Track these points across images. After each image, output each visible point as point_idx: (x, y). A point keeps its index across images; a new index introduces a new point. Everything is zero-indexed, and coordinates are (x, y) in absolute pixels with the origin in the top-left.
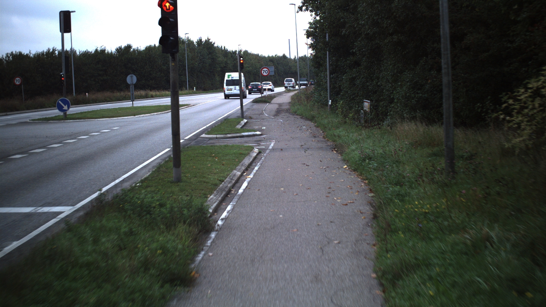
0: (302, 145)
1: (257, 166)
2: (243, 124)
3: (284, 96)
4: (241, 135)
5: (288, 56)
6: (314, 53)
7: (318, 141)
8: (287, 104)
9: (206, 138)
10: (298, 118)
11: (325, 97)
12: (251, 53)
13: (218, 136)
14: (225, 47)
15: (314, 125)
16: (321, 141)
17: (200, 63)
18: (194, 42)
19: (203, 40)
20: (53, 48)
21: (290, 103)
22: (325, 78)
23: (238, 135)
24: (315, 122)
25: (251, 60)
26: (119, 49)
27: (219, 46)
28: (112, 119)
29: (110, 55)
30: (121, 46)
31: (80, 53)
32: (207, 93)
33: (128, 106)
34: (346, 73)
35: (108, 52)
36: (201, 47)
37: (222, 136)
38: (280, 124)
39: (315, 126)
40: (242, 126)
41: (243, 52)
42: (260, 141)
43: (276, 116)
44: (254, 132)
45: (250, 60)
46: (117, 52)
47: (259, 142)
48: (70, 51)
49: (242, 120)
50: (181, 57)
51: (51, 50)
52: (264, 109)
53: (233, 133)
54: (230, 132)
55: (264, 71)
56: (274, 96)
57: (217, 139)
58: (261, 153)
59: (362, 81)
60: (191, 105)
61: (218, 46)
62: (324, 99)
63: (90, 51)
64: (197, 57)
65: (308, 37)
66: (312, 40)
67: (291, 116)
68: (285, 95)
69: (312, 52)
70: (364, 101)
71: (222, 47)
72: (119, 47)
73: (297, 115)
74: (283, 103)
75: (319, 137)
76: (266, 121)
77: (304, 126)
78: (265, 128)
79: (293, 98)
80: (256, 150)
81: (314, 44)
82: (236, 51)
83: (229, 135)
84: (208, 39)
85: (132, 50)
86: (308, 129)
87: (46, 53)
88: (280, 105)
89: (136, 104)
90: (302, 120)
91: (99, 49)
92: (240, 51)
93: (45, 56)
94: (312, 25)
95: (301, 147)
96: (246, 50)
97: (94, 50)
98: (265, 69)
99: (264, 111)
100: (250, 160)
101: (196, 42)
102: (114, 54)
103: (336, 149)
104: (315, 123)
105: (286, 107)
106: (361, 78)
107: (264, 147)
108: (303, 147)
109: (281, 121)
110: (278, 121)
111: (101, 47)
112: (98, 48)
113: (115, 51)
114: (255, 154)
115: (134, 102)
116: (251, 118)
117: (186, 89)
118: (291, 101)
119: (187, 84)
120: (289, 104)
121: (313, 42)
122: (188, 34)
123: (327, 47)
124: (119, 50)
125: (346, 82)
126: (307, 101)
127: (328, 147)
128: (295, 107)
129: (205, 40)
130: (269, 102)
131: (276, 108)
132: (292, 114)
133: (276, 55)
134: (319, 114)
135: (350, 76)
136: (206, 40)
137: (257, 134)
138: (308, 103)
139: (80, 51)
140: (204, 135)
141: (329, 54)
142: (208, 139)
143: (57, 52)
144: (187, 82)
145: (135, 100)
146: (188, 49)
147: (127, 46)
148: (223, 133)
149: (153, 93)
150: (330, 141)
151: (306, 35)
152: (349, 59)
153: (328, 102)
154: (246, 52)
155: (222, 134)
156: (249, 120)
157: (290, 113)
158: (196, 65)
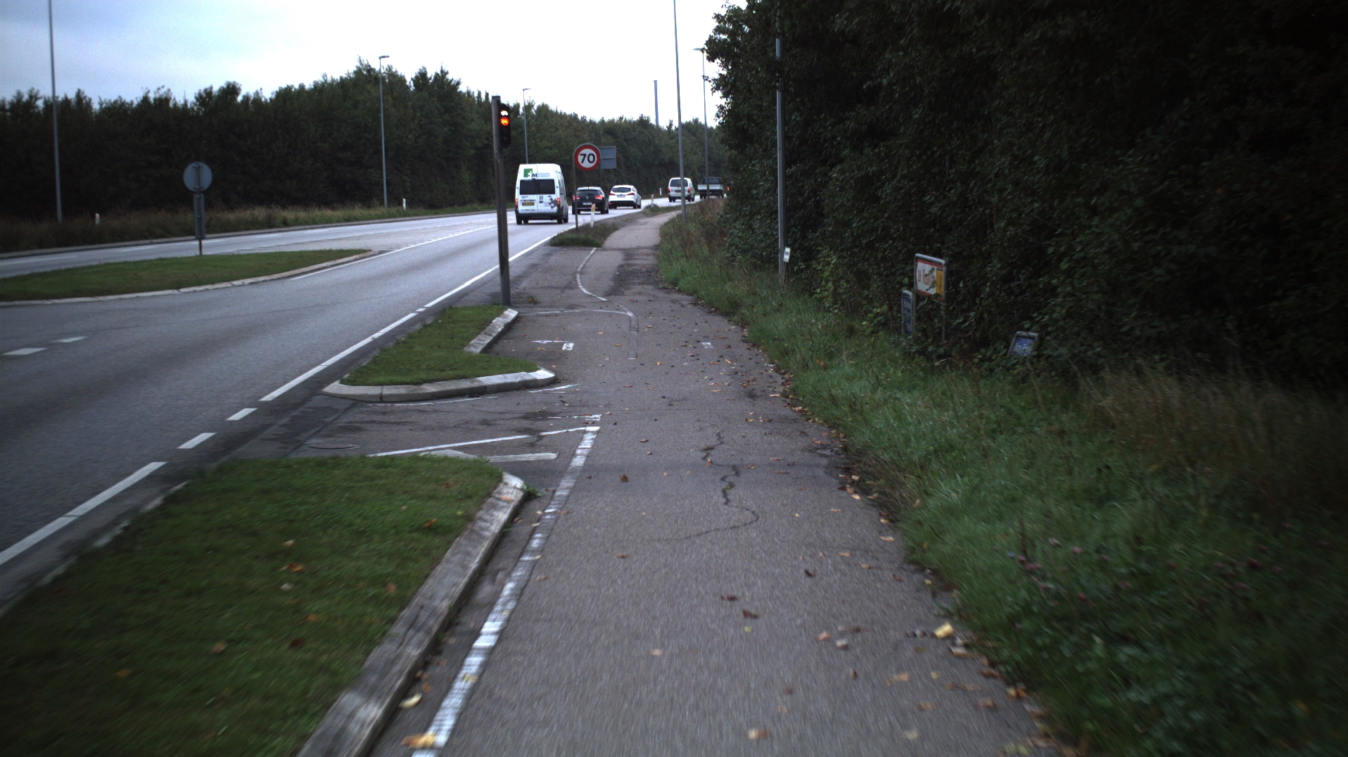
0: (708, 449)
1: (498, 608)
2: (500, 330)
3: (641, 224)
4: (476, 384)
5: (653, 121)
6: (728, 104)
7: (770, 421)
8: (650, 251)
9: (344, 397)
10: (684, 303)
11: (766, 234)
12: (557, 112)
13: (388, 391)
14: (487, 95)
15: (740, 338)
16: (784, 420)
17: (420, 136)
18: (405, 81)
19: (429, 76)
20: (31, 91)
21: (656, 247)
22: (764, 178)
23: (465, 384)
24: (743, 324)
25: (557, 129)
26: (204, 96)
27: (472, 91)
28: (101, 298)
29: (183, 112)
30: (211, 88)
31: (101, 105)
32: (436, 214)
33: (185, 254)
34: (841, 161)
35: (175, 104)
36: (425, 94)
37: (402, 390)
38: (625, 327)
39: (745, 340)
40: (491, 338)
41: (535, 108)
42: (543, 415)
43: (615, 295)
44: (528, 372)
45: (553, 130)
46: (200, 105)
47: (539, 424)
48: (76, 100)
49: (500, 314)
50: (370, 120)
51: (26, 97)
52: (581, 266)
53: (446, 380)
54: (438, 374)
55: (585, 155)
56: (614, 224)
57: (382, 401)
58: (536, 497)
59: (901, 188)
60: (372, 253)
61: (468, 93)
62: (762, 241)
63: (128, 100)
64: (413, 119)
65: (711, 58)
66: (725, 65)
67: (661, 294)
68: (645, 223)
69: (723, 102)
70: (918, 258)
71: (479, 93)
72: (205, 90)
73: (680, 291)
74: (638, 248)
75: (767, 398)
76: (582, 314)
77: (706, 338)
78: (571, 345)
79: (665, 232)
80: (513, 486)
81: (731, 77)
82: (517, 106)
83: (429, 388)
84: (442, 71)
85: (240, 99)
86: (721, 357)
87: (12, 104)
88: (629, 253)
89: (211, 246)
90: (698, 314)
91: (152, 96)
92: (528, 107)
93: (8, 114)
94: (725, 24)
95: (705, 458)
96: (543, 105)
97: (139, 100)
98: (587, 151)
99: (578, 275)
100: (465, 567)
101: (412, 79)
102: (193, 109)
103: (855, 478)
104: (743, 327)
105: (645, 262)
106: (899, 176)
107: (553, 456)
108: (715, 456)
109: (630, 314)
110: (620, 315)
111: (159, 89)
112: (148, 92)
113: (195, 100)
114: (502, 516)
115: (204, 242)
116: (533, 302)
117: (382, 204)
118: (661, 242)
119: (382, 190)
120: (654, 251)
121: (725, 72)
122: (388, 57)
123: (779, 77)
124: (205, 98)
125: (842, 189)
126: (709, 244)
127: (818, 460)
128: (672, 265)
129: (434, 74)
130: (598, 246)
131: (617, 265)
132: (664, 288)
133: (621, 118)
134: (755, 294)
135: (859, 169)
136: (438, 74)
137: (536, 380)
138: (712, 251)
139: (103, 100)
140: (335, 387)
141: (783, 99)
142: (354, 402)
143: (40, 103)
144: (383, 185)
145: (207, 236)
146: (390, 99)
147: (225, 87)
148: (408, 379)
149: (289, 214)
150: (814, 421)
151: (707, 53)
152: (853, 114)
153: (777, 253)
154: (544, 109)
155: (402, 383)
156: (522, 310)
157: (656, 283)
158: (410, 139)
